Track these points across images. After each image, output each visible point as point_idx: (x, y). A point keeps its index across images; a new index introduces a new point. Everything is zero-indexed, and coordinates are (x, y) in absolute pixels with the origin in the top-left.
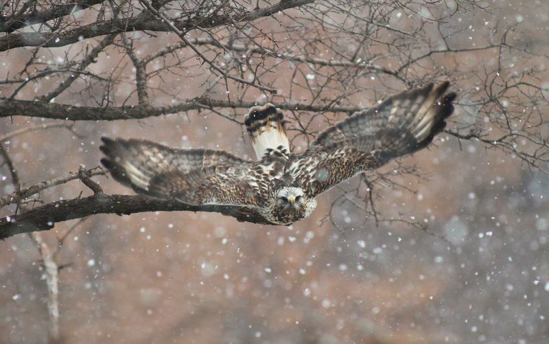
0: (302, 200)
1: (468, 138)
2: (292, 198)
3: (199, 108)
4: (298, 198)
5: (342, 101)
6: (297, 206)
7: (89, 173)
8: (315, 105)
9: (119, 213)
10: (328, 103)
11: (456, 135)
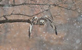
0: (44, 23)
1: (69, 9)
2: (42, 22)
3: (24, 5)
4: (43, 22)
5: (48, 3)
6: (43, 24)
7: (5, 16)
8: (43, 4)
9: (10, 22)
10: (45, 4)
11: (67, 9)
